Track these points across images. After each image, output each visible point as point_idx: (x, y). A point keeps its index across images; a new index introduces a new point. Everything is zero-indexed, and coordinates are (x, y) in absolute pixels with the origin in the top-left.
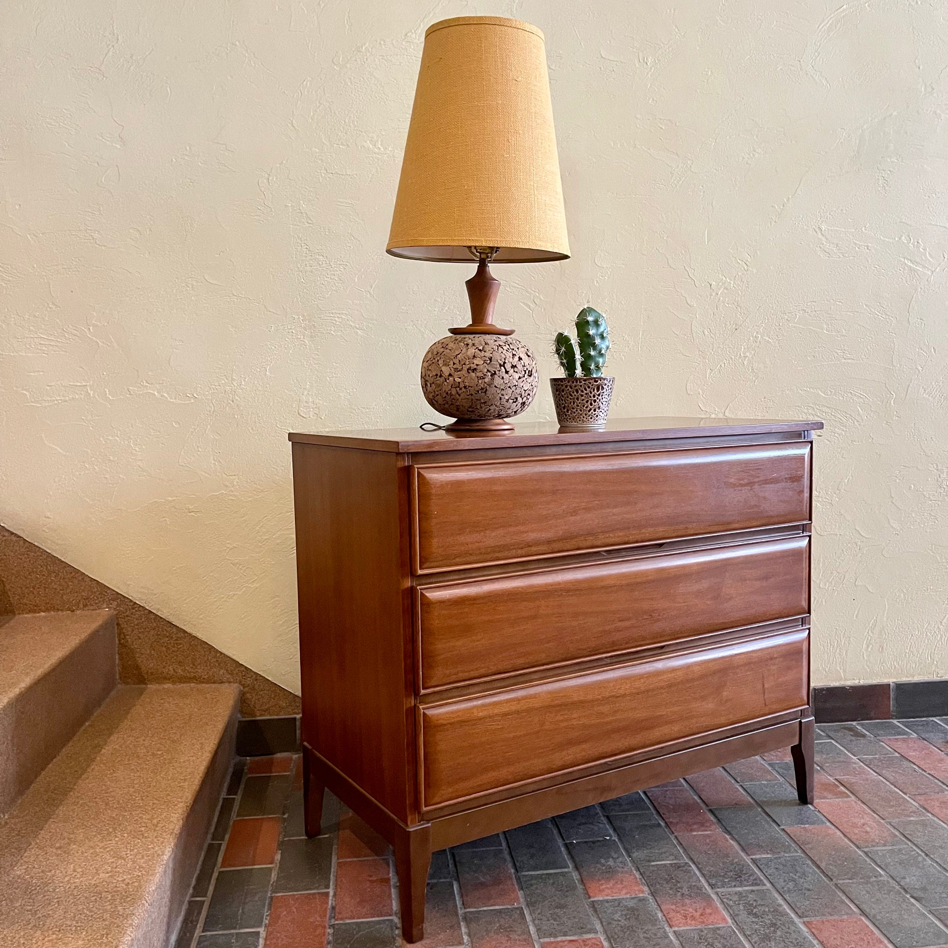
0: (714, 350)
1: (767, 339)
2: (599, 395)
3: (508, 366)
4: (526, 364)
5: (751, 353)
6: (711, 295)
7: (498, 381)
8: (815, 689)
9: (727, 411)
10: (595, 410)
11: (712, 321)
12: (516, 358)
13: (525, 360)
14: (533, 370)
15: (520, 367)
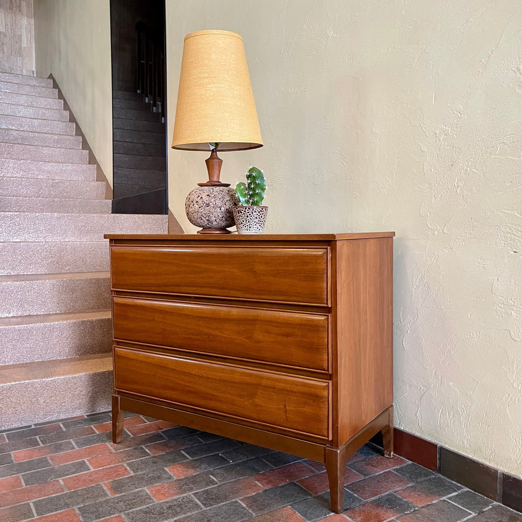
0: (437, 182)
3: (194, 202)
4: (205, 200)
5: (462, 183)
6: (436, 141)
7: (190, 209)
12: (200, 198)
13: (205, 198)
14: (211, 204)
15: (200, 202)
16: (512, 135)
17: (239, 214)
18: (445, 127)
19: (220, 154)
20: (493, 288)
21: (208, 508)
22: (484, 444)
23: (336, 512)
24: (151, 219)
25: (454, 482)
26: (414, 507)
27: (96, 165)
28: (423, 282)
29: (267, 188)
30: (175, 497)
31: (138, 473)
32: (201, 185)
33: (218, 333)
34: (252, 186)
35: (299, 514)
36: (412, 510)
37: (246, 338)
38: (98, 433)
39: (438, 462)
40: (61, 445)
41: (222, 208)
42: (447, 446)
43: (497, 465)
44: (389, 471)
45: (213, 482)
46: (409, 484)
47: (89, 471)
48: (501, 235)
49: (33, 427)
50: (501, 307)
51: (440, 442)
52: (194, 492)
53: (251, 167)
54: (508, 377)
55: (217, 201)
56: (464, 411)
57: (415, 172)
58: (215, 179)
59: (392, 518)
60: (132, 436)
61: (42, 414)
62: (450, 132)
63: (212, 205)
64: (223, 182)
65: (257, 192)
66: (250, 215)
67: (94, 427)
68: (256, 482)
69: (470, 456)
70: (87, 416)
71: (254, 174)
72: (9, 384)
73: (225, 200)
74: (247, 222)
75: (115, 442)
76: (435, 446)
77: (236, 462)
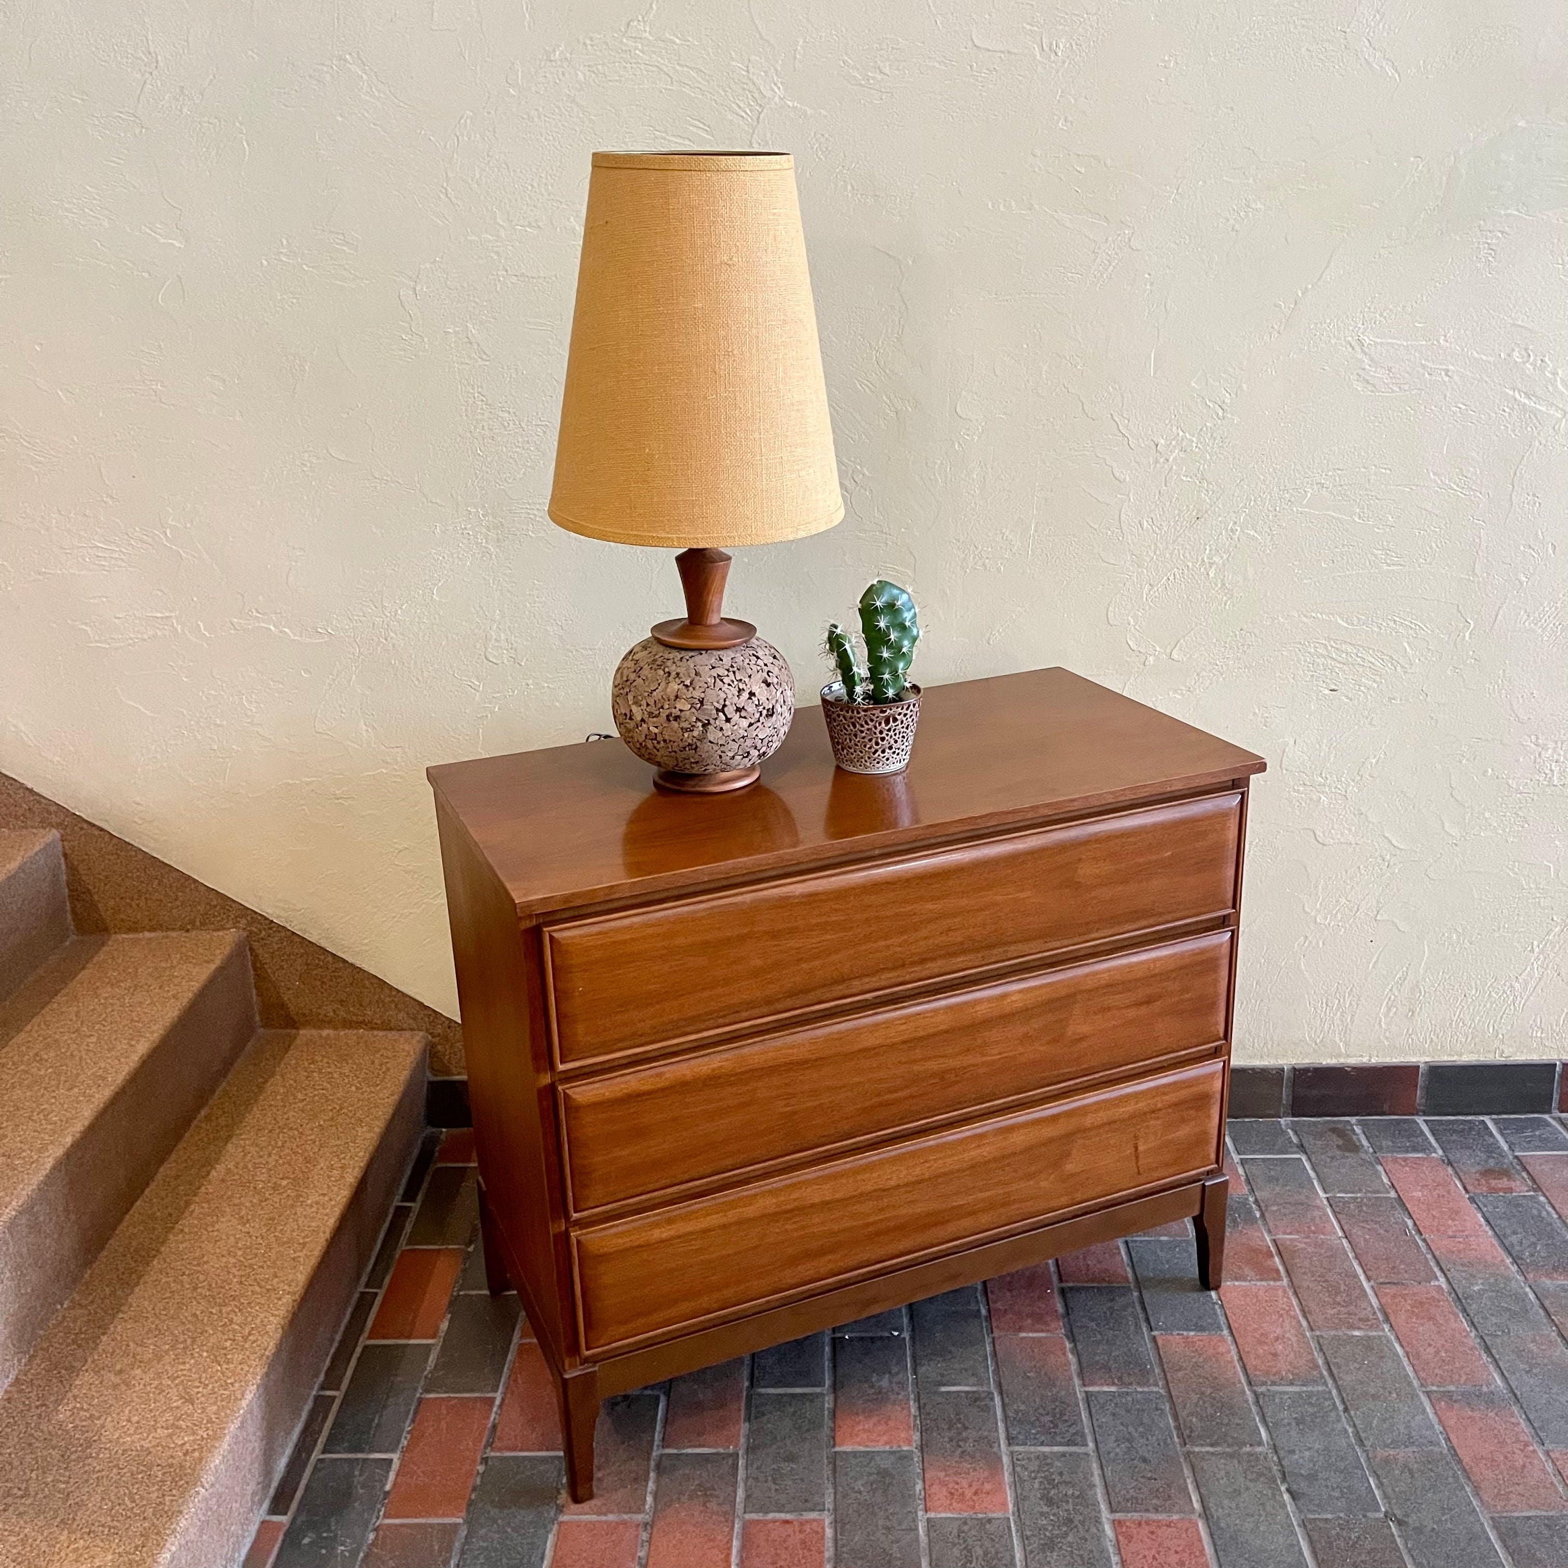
0: (1158, 552)
1: (1252, 533)
2: (889, 730)
3: (730, 711)
4: (763, 699)
5: (1222, 558)
6: (1157, 462)
7: (713, 735)
8: (1294, 1069)
9: (1175, 652)
10: (883, 752)
11: (1157, 505)
16: (1339, 472)
20: (1285, 759)
23: (1211, 1287)
33: (968, 1060)
35: (1192, 1333)
37: (1048, 1043)
38: (454, 1520)
43: (1277, 1059)
45: (977, 1396)
48: (1305, 661)
50: (1298, 791)
52: (1003, 1441)
53: (871, 581)
54: (1307, 909)
57: (1096, 527)
59: (1267, 1237)
62: (1194, 445)
67: (393, 1516)
68: (1023, 1335)
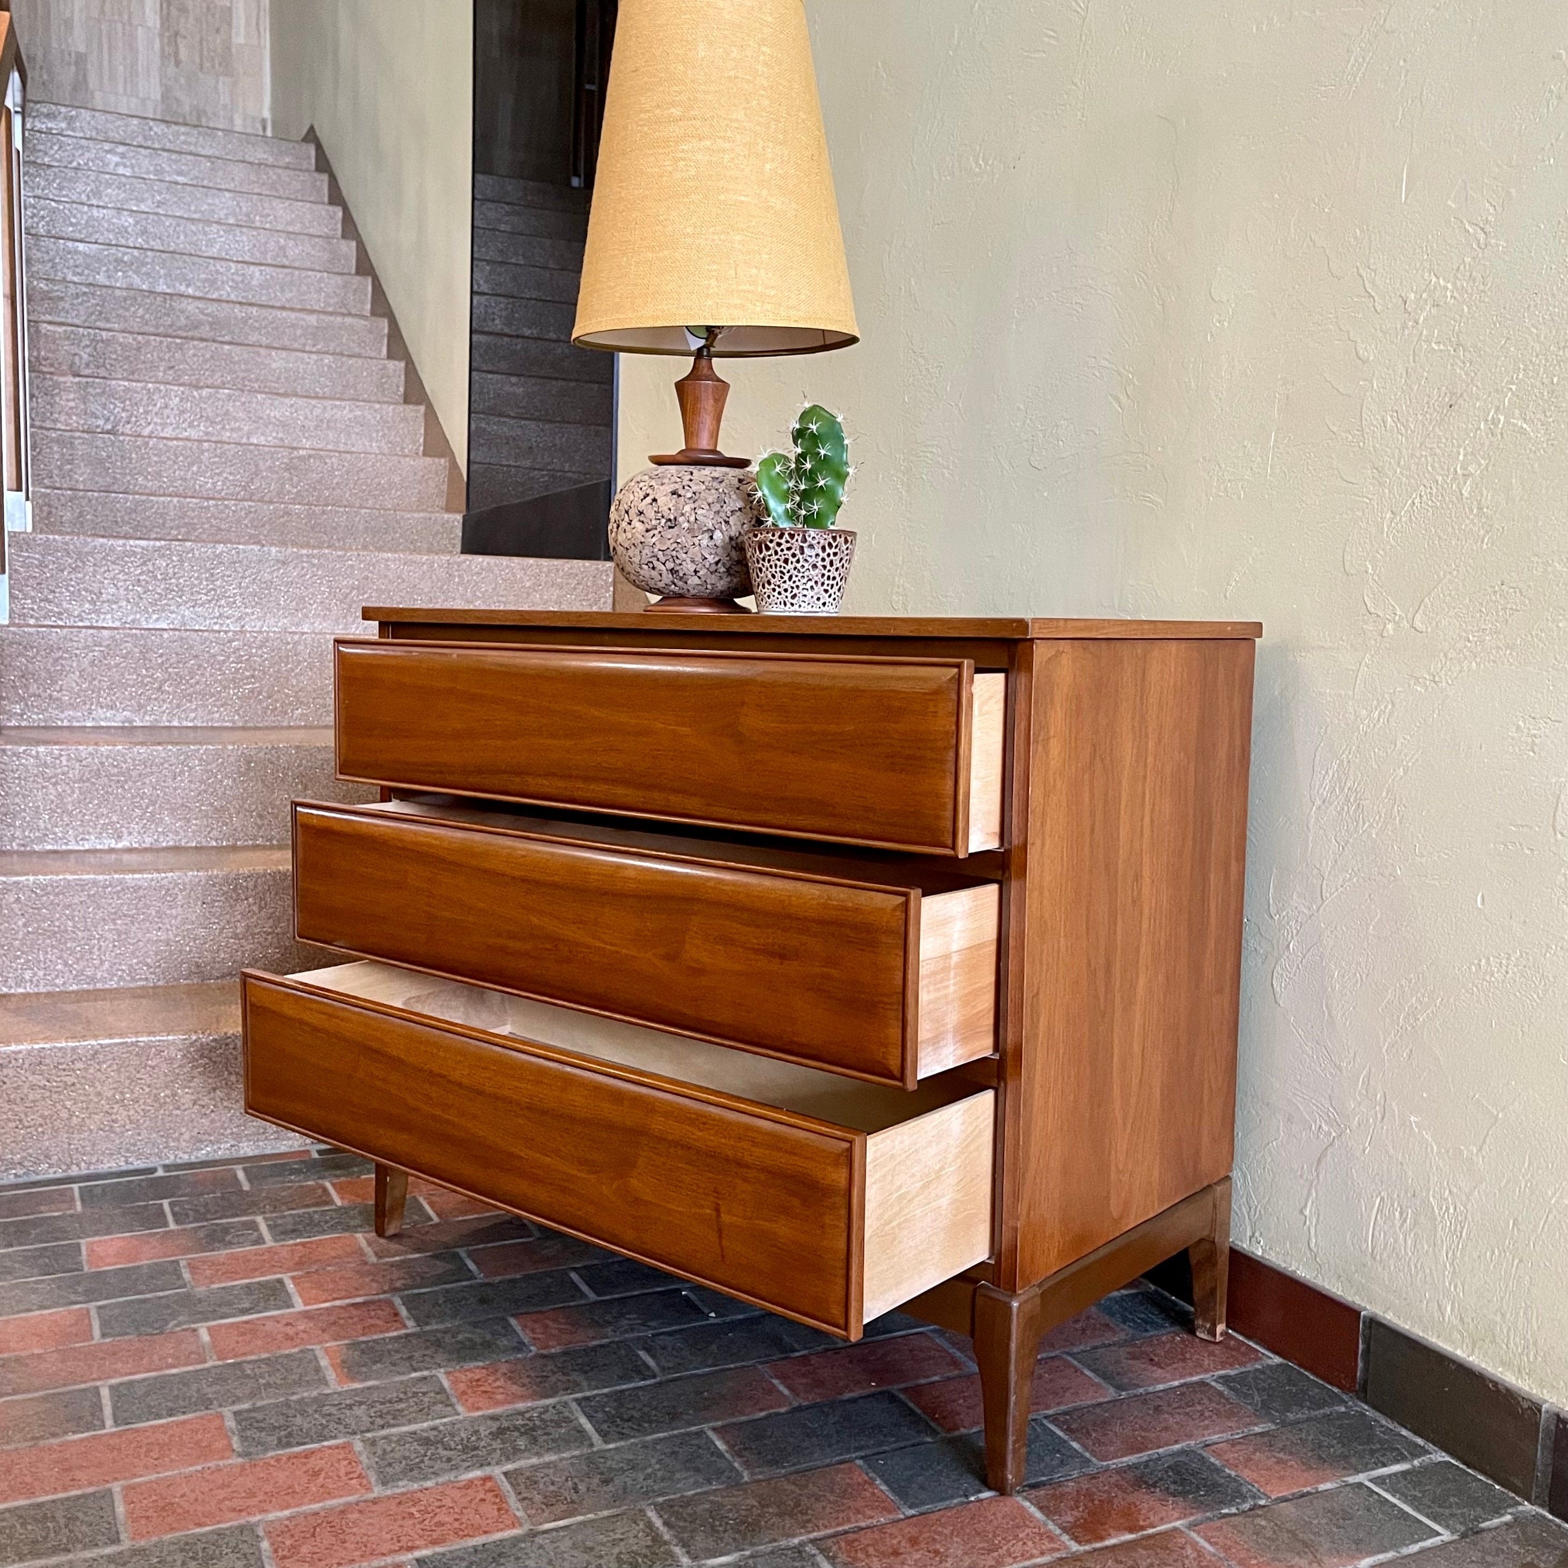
1: (1520, 423)
2: (764, 559)
6: (1404, 326)
11: (1403, 391)
12: (649, 500)
13: (666, 502)
14: (681, 519)
15: (650, 513)
17: (761, 552)
18: (1434, 279)
19: (719, 366)
20: (1559, 812)
21: (611, 1446)
22: (1503, 1315)
23: (1002, 1489)
24: (561, 573)
25: (1404, 1432)
26: (1254, 1497)
27: (422, 408)
28: (1342, 789)
29: (850, 471)
30: (521, 1406)
31: (428, 1328)
32: (659, 461)
34: (808, 466)
35: (884, 1487)
36: (1246, 1506)
38: (339, 1202)
39: (1360, 1364)
40: (226, 1230)
41: (718, 535)
42: (1391, 1317)
44: (1202, 1383)
45: (641, 1371)
46: (1256, 1425)
47: (291, 1310)
49: (160, 1173)
51: (1369, 1306)
52: (579, 1395)
53: (807, 405)
55: (700, 512)
56: (1448, 1209)
57: (1335, 429)
58: (704, 442)
59: (1178, 1524)
60: (436, 1219)
61: (186, 1136)
62: (1449, 294)
63: (686, 525)
64: (728, 454)
65: (821, 483)
66: (794, 555)
67: (333, 1185)
68: (775, 1382)
69: (1459, 1352)
70: (320, 1152)
71: (813, 427)
72: (94, 1042)
73: (727, 509)
74: (786, 577)
75: (380, 1232)
76: (1350, 1313)
77: (728, 1319)
